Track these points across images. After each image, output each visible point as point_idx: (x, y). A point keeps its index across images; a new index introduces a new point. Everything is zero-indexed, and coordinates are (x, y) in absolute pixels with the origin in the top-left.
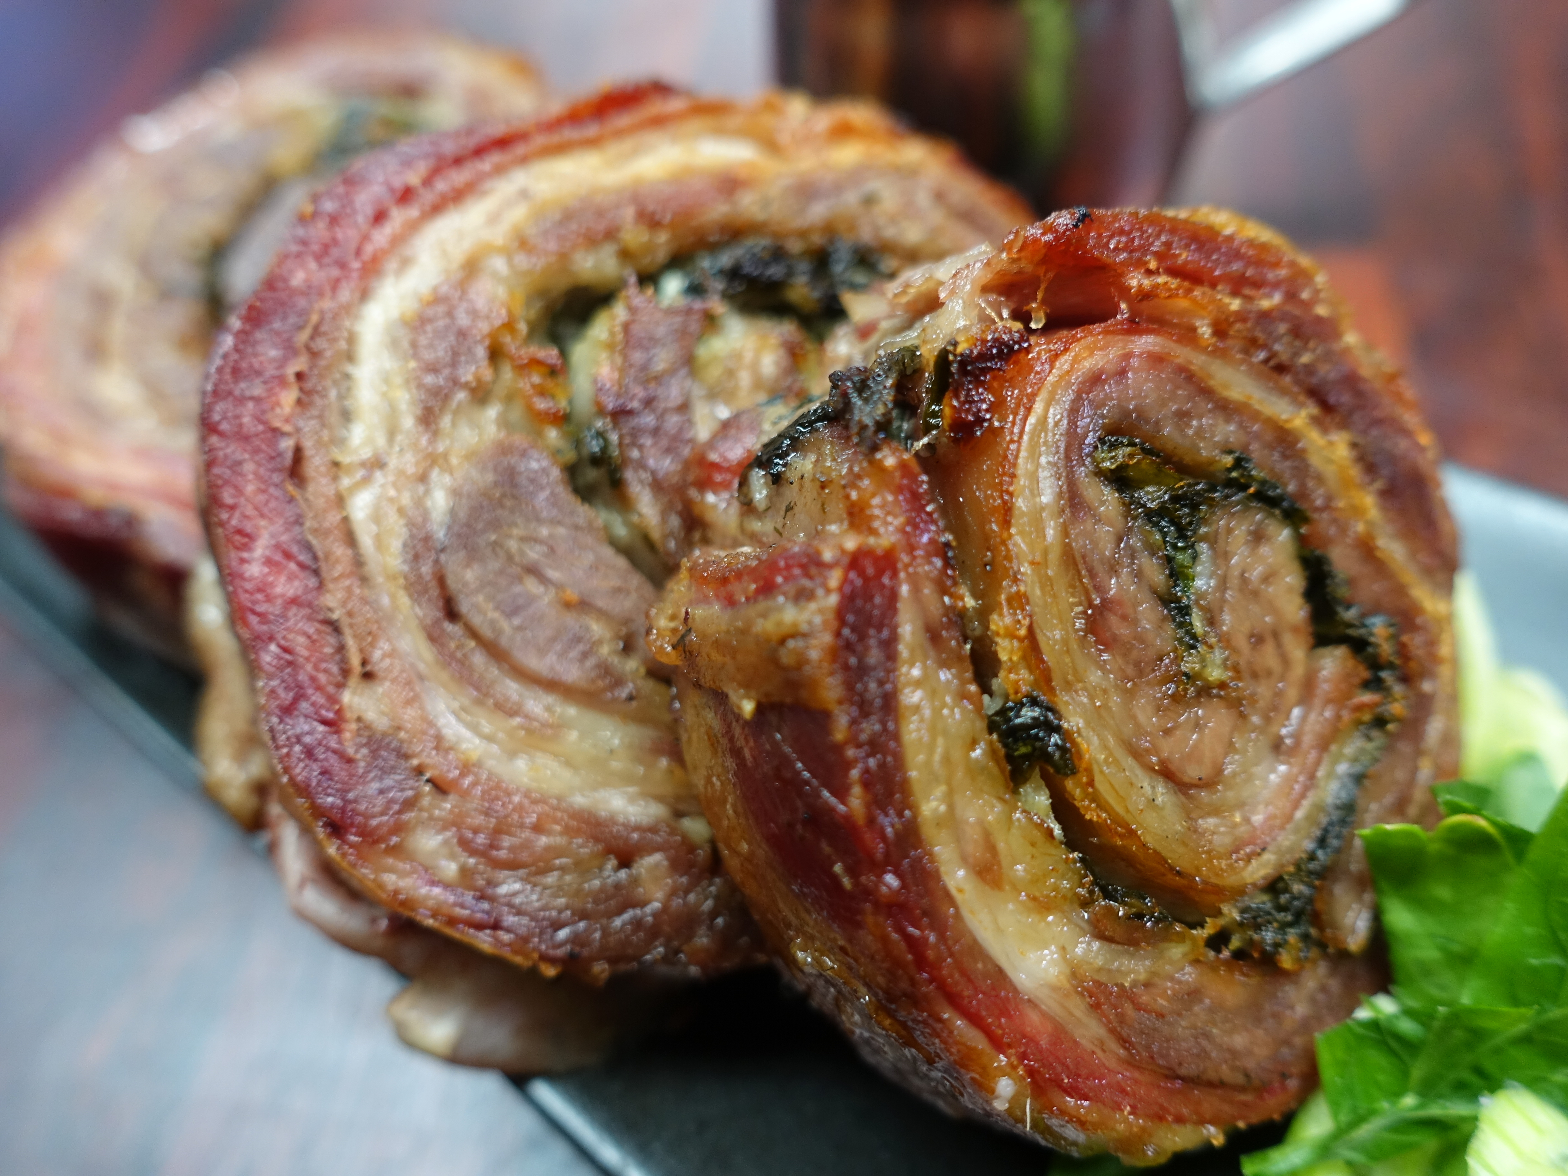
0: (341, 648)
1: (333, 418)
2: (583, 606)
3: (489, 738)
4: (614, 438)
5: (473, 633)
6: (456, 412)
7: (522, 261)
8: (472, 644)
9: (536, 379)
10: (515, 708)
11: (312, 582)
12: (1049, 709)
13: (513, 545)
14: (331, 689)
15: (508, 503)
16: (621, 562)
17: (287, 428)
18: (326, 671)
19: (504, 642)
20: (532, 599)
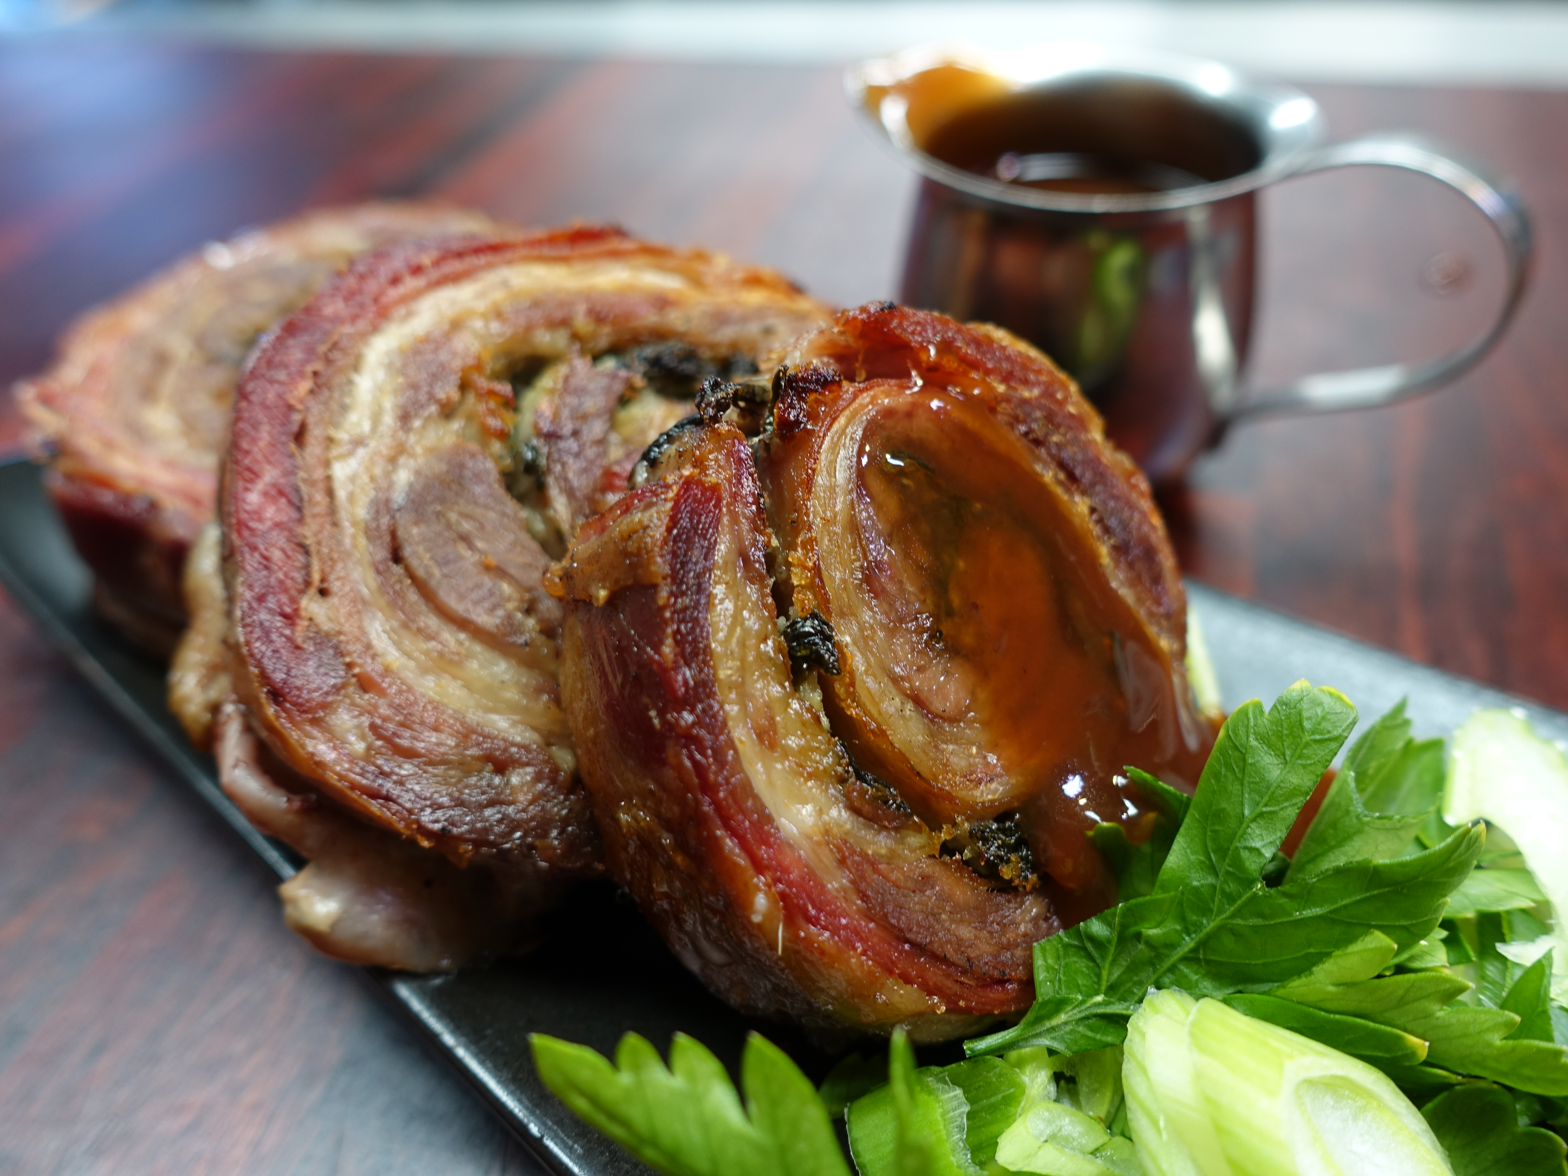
0: (307, 567)
1: (334, 406)
2: (498, 571)
3: (408, 655)
4: (545, 450)
5: (410, 573)
6: (428, 419)
7: (495, 327)
8: (409, 581)
9: (492, 404)
10: (433, 634)
11: (294, 515)
12: (825, 623)
13: (453, 516)
14: (293, 592)
15: (454, 487)
16: (534, 546)
17: (299, 407)
18: (292, 579)
19: (433, 583)
20: (460, 558)
